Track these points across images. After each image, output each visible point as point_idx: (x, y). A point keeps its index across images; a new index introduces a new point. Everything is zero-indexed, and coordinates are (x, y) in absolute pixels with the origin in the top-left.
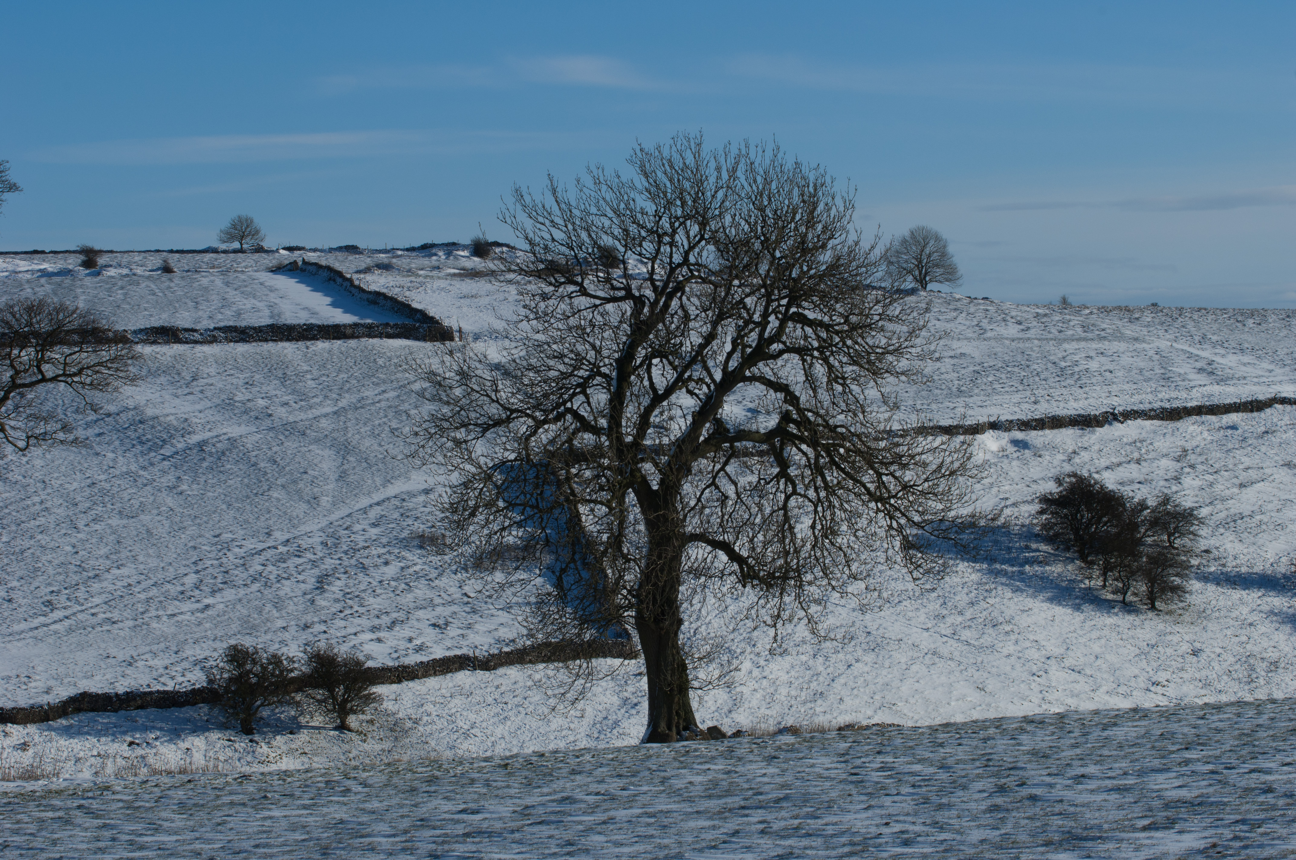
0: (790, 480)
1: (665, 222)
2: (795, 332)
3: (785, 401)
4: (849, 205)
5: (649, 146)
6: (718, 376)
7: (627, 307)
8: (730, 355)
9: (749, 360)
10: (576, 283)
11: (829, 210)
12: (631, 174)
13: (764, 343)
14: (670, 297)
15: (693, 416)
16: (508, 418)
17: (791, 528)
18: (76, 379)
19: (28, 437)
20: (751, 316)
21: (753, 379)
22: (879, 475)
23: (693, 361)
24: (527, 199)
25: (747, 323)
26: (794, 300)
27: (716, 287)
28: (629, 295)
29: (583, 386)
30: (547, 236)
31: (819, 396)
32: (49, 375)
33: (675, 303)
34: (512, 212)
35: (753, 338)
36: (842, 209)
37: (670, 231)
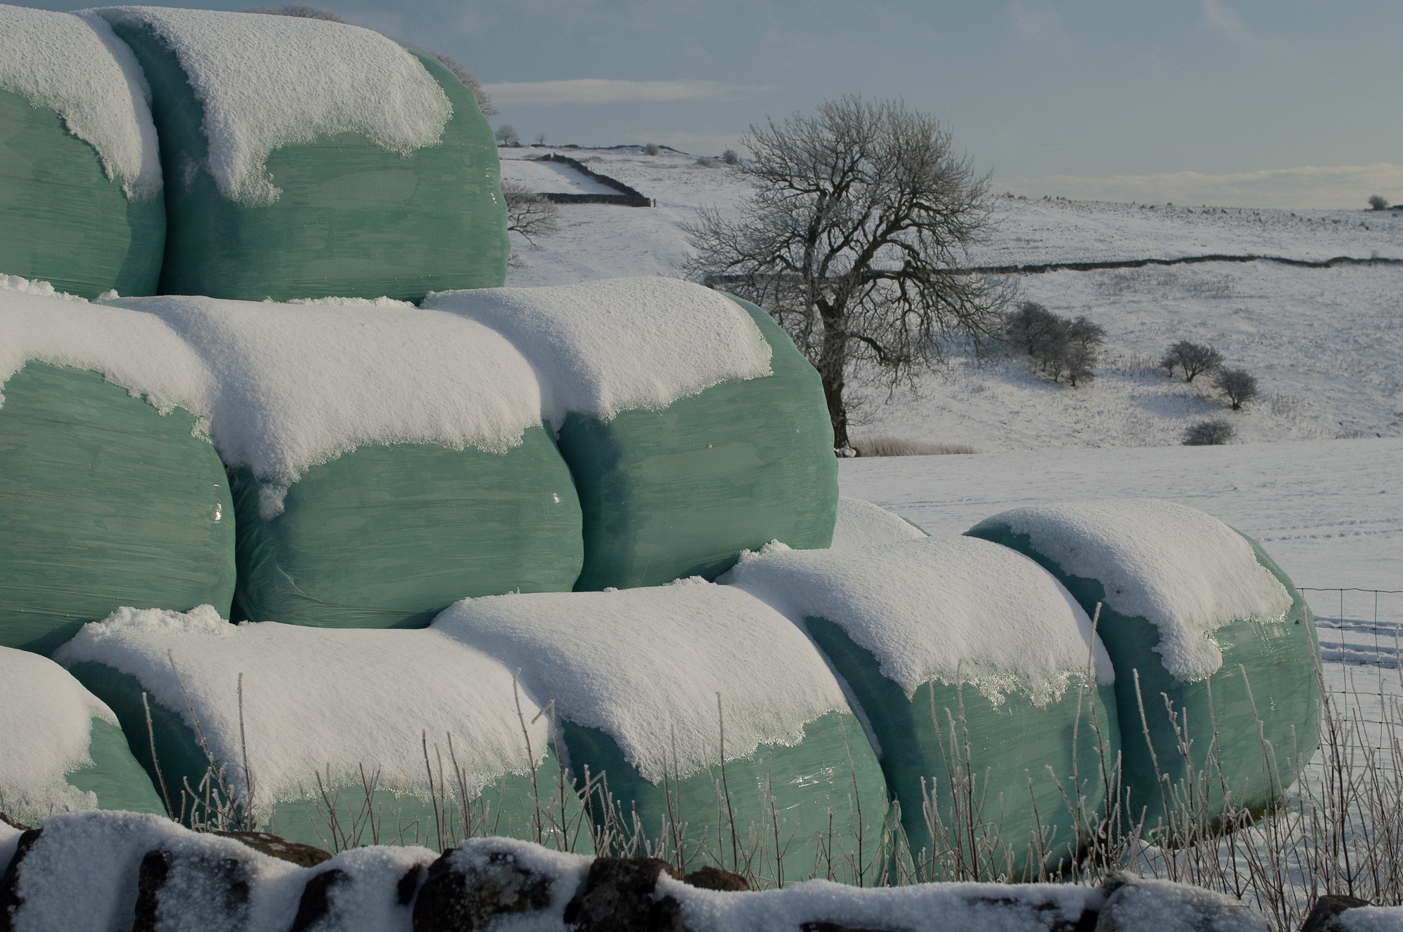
0: (906, 300)
1: (841, 148)
2: (916, 213)
3: (909, 255)
4: (949, 138)
5: (829, 100)
6: (871, 239)
7: (816, 195)
8: (878, 226)
9: (889, 230)
10: (786, 180)
11: (936, 140)
12: (818, 116)
13: (898, 220)
14: (841, 191)
15: (856, 263)
16: (743, 260)
17: (906, 330)
18: (524, 229)
20: (892, 204)
21: (891, 241)
23: (855, 229)
24: (757, 130)
25: (889, 208)
26: (914, 193)
27: (868, 184)
28: (818, 189)
29: (788, 242)
30: (769, 152)
31: (928, 251)
33: (844, 193)
34: (749, 138)
35: (893, 217)
36: (945, 140)
37: (844, 151)
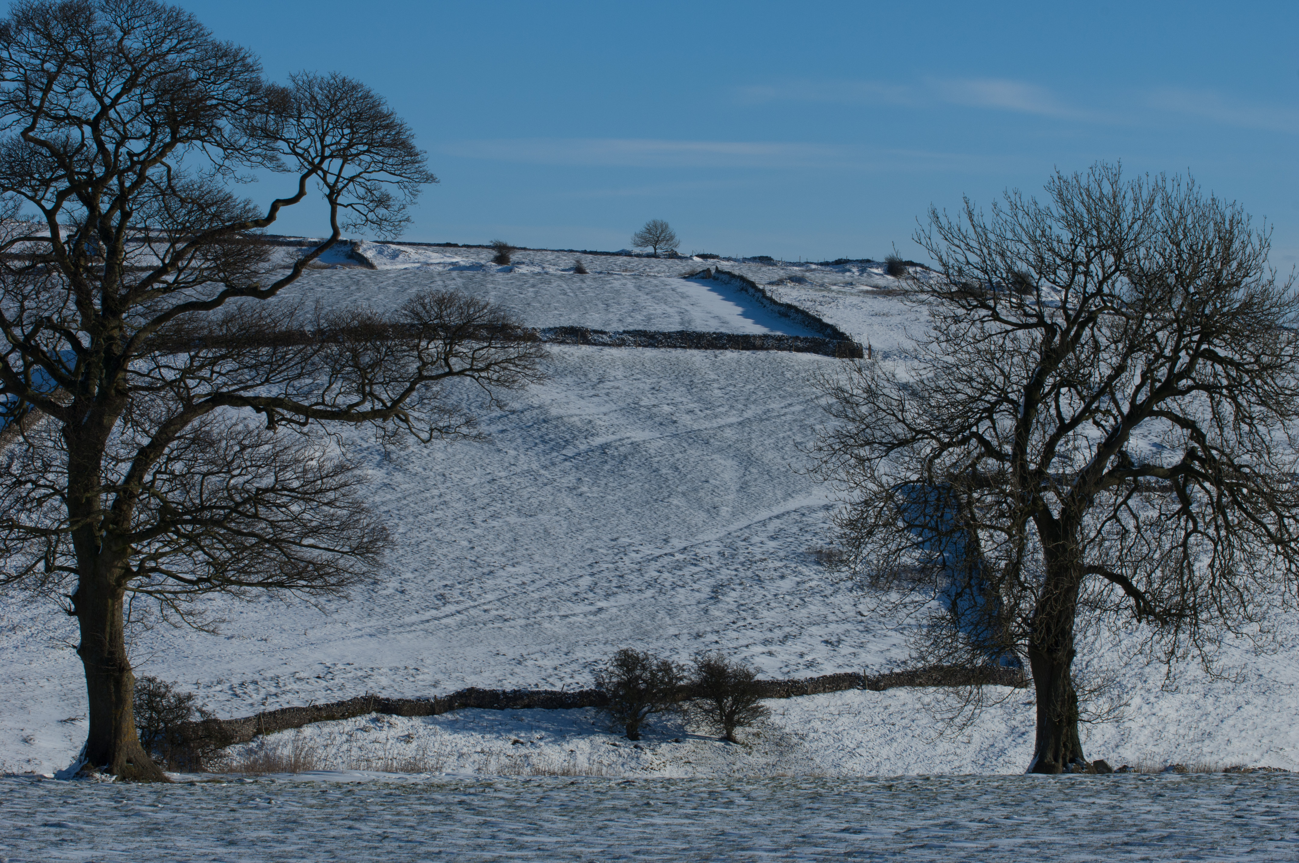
0: (1191, 516)
1: (1081, 252)
2: (1205, 368)
3: (1191, 438)
4: (1265, 244)
5: (1068, 174)
6: (1126, 409)
7: (1038, 334)
8: (1138, 388)
9: (1158, 395)
10: (988, 307)
11: (1244, 248)
12: (1048, 201)
13: (1173, 378)
14: (1082, 326)
15: (1099, 448)
16: (913, 438)
17: (1190, 565)
18: (483, 374)
19: (432, 430)
20: (1162, 350)
21: (1161, 413)
22: (1281, 517)
23: (1101, 392)
25: (1157, 357)
26: (1205, 336)
27: (1128, 319)
28: (1041, 323)
29: (990, 411)
30: (962, 259)
31: (1225, 434)
32: (456, 368)
33: (1087, 332)
34: (927, 233)
35: (1162, 373)
36: (1257, 247)
37: (1085, 260)
